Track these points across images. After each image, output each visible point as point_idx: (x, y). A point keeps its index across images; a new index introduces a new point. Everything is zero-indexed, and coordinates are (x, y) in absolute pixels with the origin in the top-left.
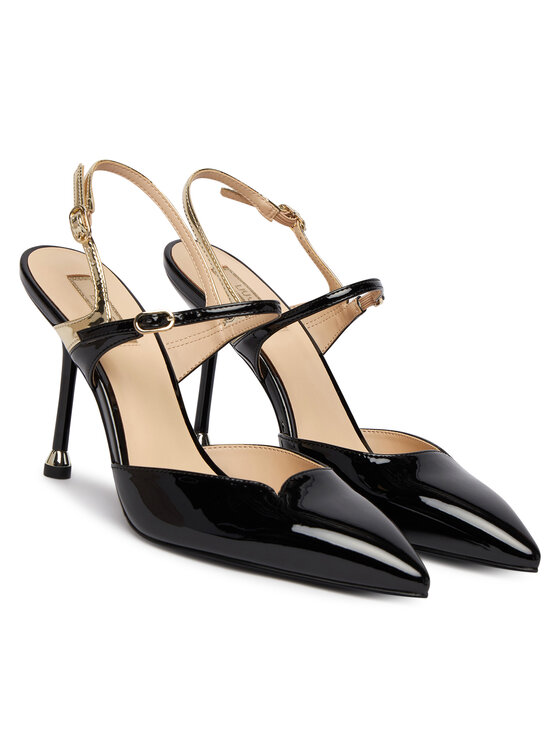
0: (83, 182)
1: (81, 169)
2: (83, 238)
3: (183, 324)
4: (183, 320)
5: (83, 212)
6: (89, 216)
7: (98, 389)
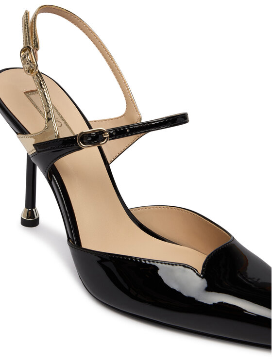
0: (30, 26)
1: (27, 14)
2: (32, 72)
3: (116, 138)
4: (116, 135)
5: (30, 51)
6: (35, 54)
7: (53, 182)
